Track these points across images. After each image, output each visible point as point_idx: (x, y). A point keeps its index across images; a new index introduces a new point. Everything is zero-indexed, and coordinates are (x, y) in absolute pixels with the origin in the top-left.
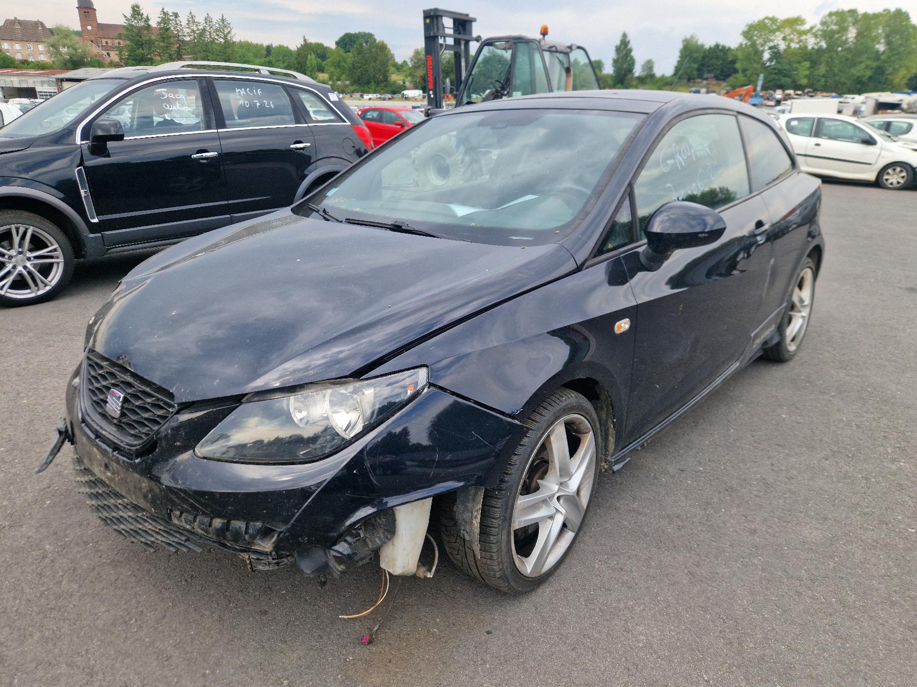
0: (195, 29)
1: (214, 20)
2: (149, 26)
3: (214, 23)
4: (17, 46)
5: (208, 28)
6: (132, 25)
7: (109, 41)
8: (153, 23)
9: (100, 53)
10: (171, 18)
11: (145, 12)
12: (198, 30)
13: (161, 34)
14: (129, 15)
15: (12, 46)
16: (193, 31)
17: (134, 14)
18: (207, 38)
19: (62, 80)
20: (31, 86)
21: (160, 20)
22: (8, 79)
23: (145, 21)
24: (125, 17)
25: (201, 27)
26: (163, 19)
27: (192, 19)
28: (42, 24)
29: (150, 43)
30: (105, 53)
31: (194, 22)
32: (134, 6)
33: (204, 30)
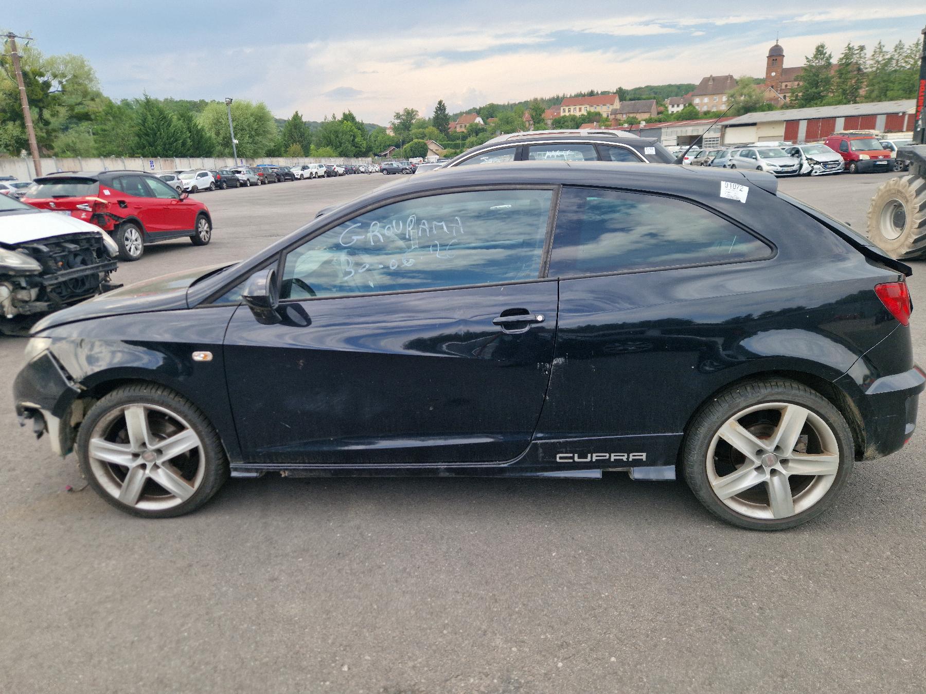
0: (880, 59)
1: (906, 46)
2: (830, 64)
3: (905, 50)
4: (706, 100)
5: (896, 57)
6: (812, 66)
7: (789, 84)
8: (834, 61)
9: (776, 97)
10: (856, 52)
11: (828, 51)
12: (884, 60)
13: (840, 70)
14: (811, 56)
15: (701, 100)
16: (878, 62)
17: (817, 54)
18: (893, 66)
19: (726, 126)
20: (700, 133)
21: (843, 55)
22: (684, 129)
23: (827, 59)
24: (807, 58)
25: (888, 56)
26: (846, 55)
27: (880, 49)
28: (731, 77)
29: (827, 81)
30: (781, 96)
31: (881, 52)
32: (819, 47)
33: (891, 59)
